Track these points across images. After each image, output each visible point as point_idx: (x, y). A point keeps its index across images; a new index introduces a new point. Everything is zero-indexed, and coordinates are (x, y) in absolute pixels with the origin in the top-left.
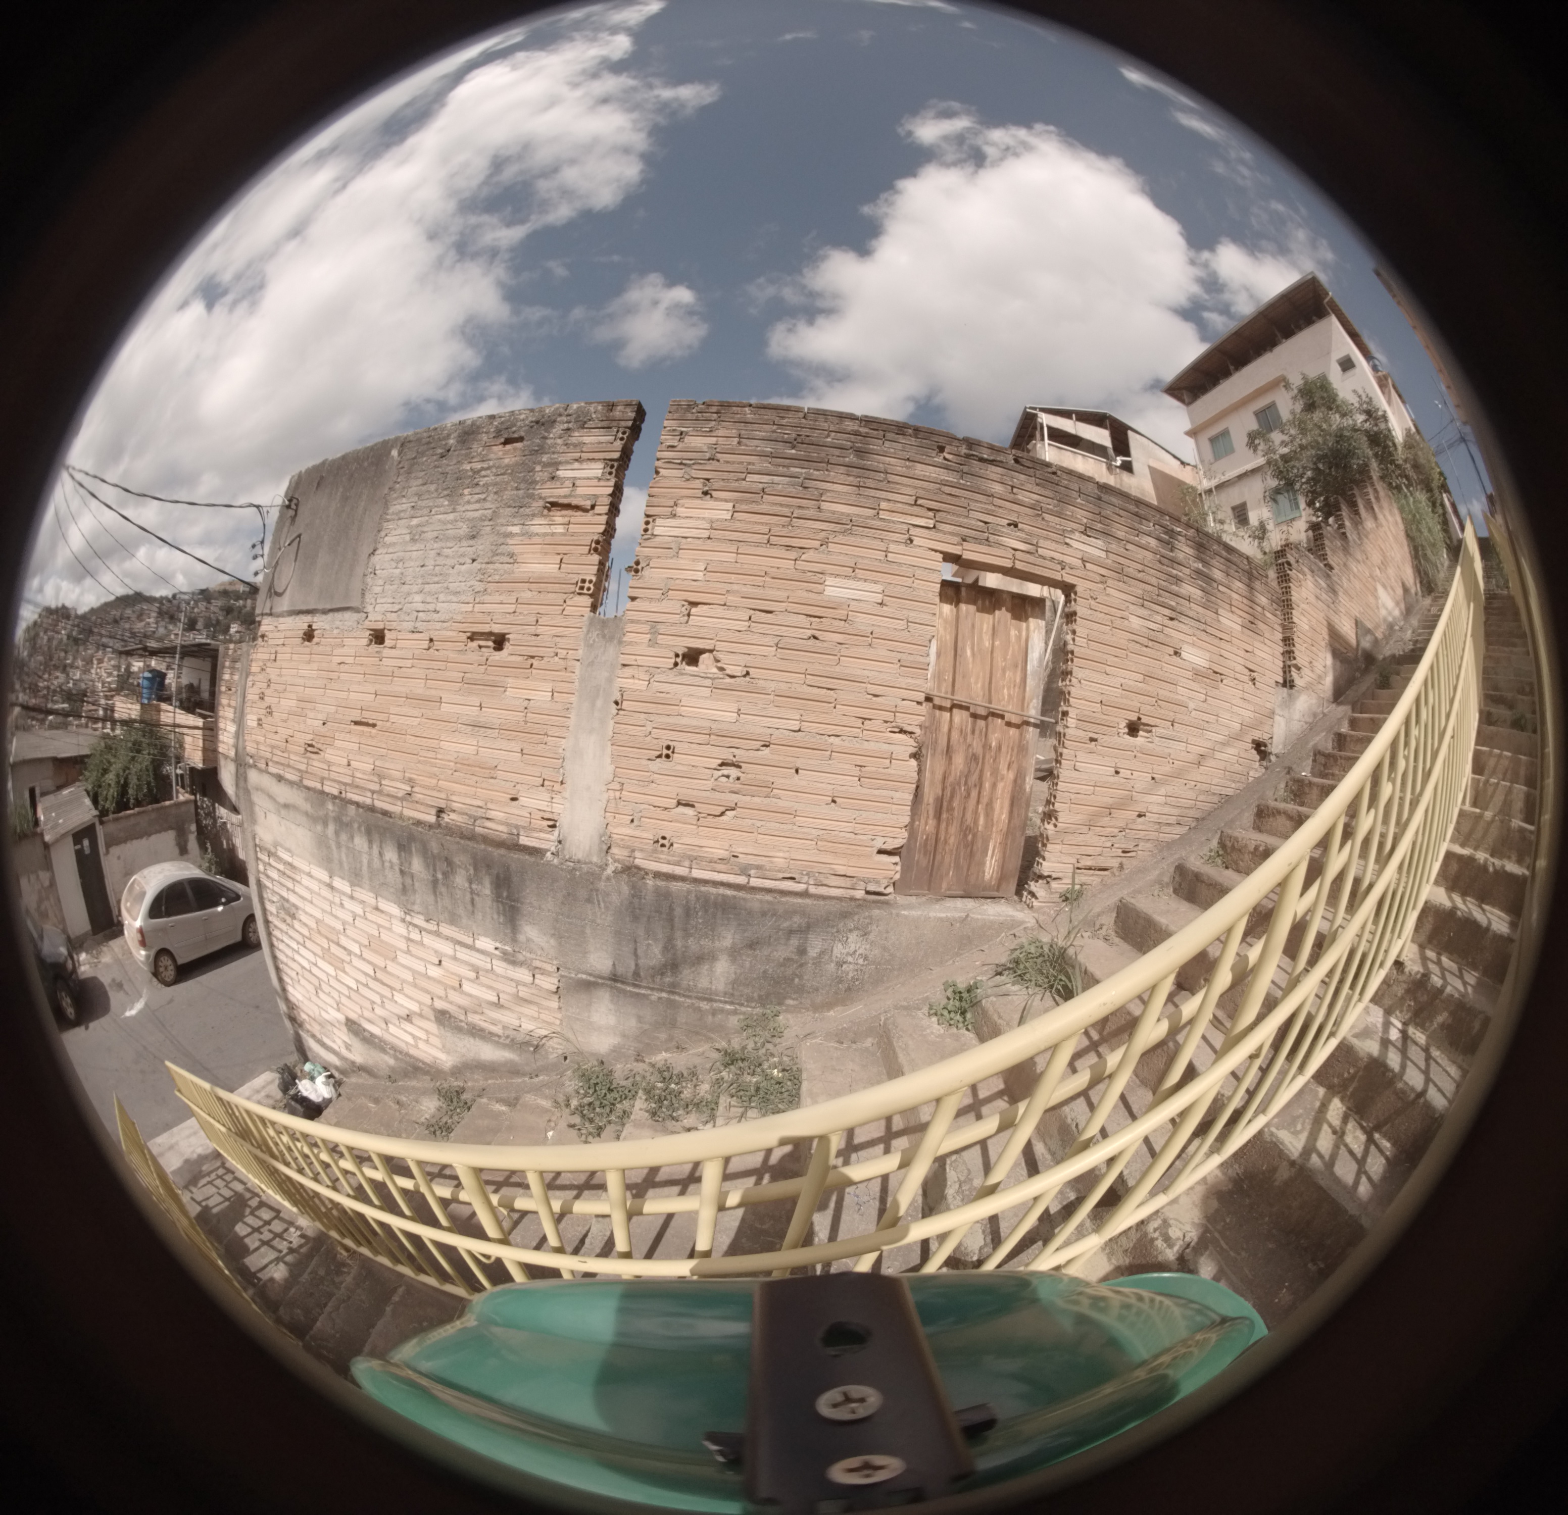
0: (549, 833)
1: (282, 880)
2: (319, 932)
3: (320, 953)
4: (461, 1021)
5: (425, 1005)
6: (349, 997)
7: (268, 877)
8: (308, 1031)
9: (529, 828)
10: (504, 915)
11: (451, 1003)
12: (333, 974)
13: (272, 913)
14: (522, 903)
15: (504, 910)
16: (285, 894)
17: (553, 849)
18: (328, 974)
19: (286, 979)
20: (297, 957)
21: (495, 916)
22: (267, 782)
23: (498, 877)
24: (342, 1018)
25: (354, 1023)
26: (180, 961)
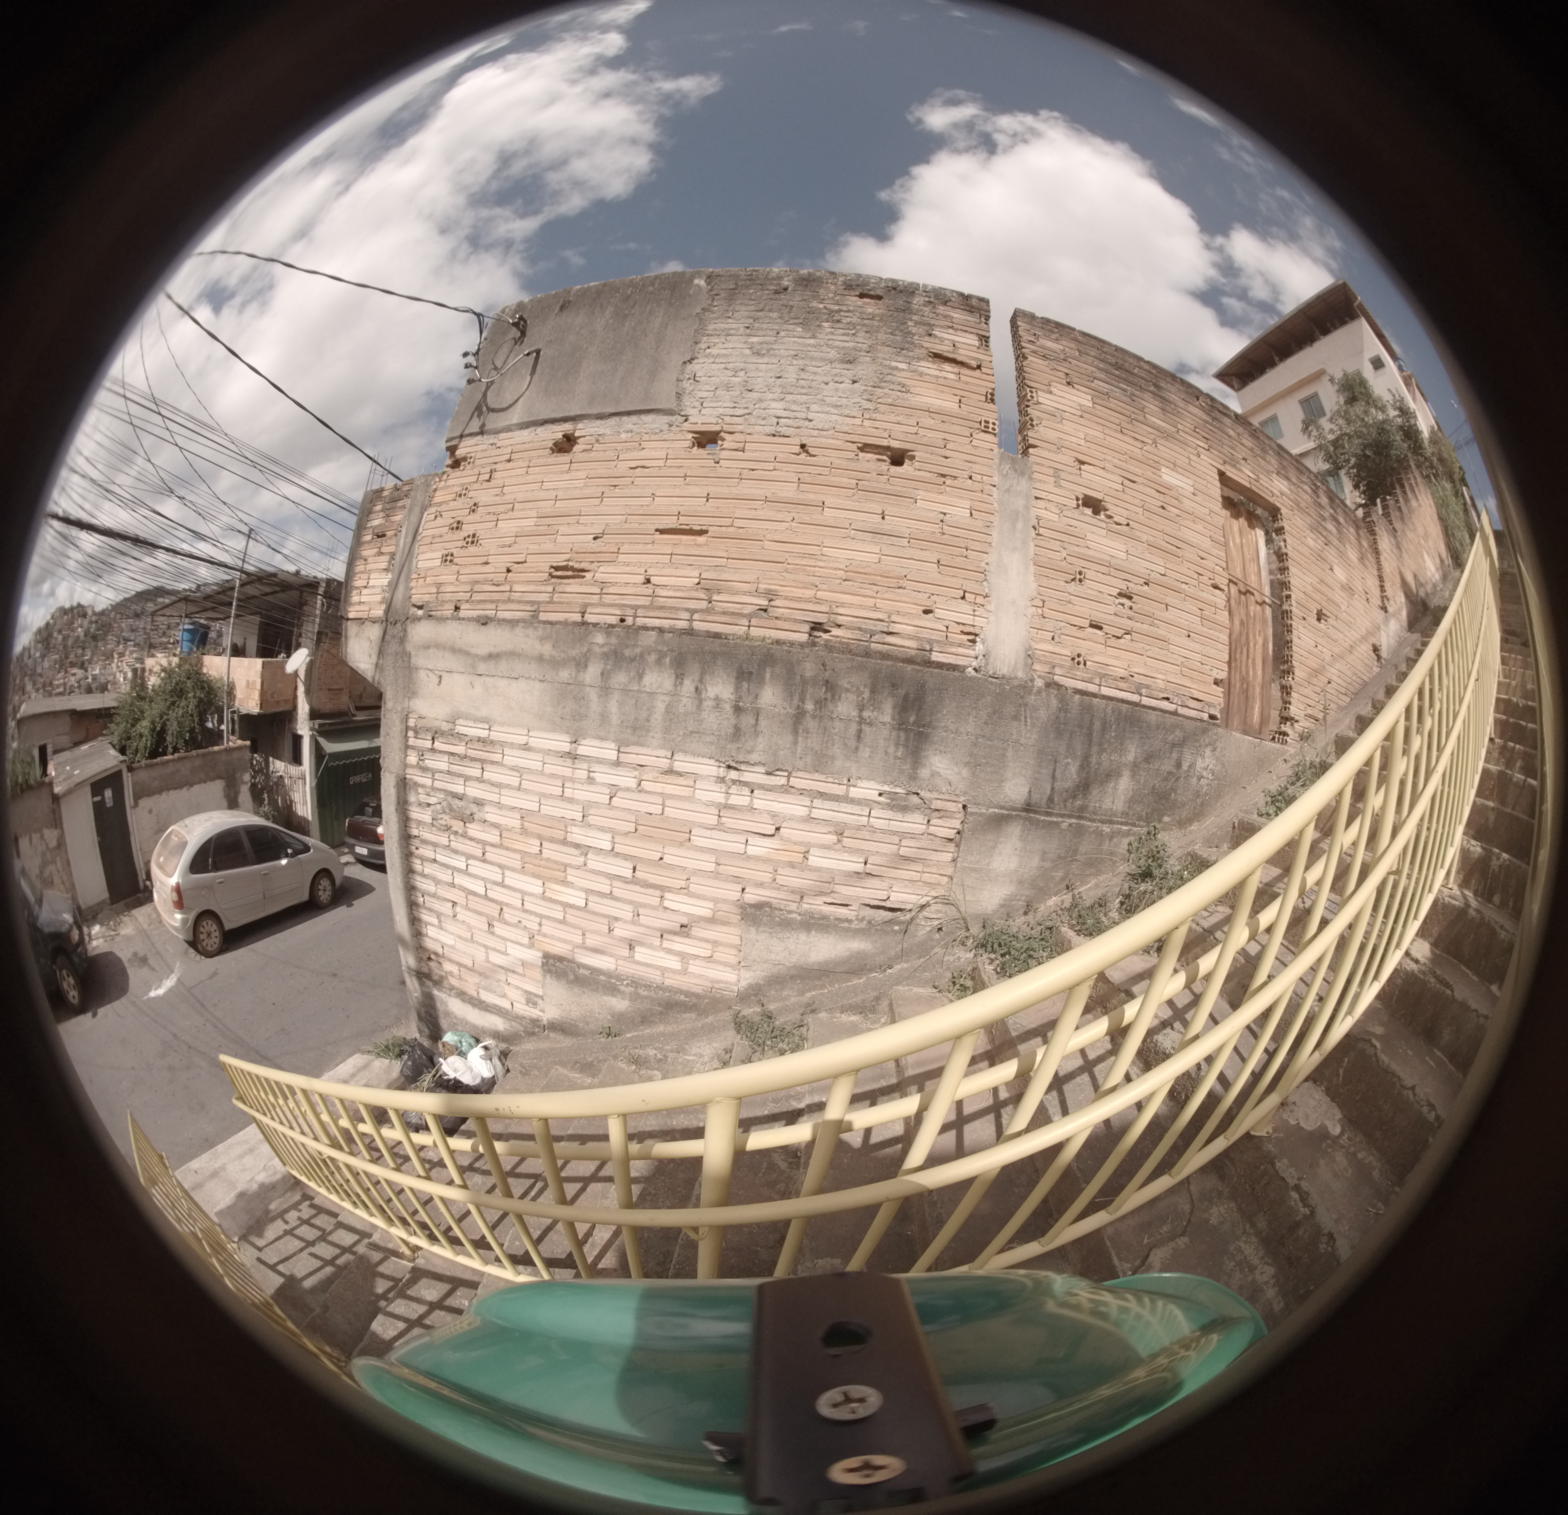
2: (524, 831)
3: (517, 864)
4: (791, 912)
5: (724, 901)
12: (538, 890)
21: (892, 750)
22: (451, 632)
23: (906, 697)
24: (536, 956)
26: (228, 926)
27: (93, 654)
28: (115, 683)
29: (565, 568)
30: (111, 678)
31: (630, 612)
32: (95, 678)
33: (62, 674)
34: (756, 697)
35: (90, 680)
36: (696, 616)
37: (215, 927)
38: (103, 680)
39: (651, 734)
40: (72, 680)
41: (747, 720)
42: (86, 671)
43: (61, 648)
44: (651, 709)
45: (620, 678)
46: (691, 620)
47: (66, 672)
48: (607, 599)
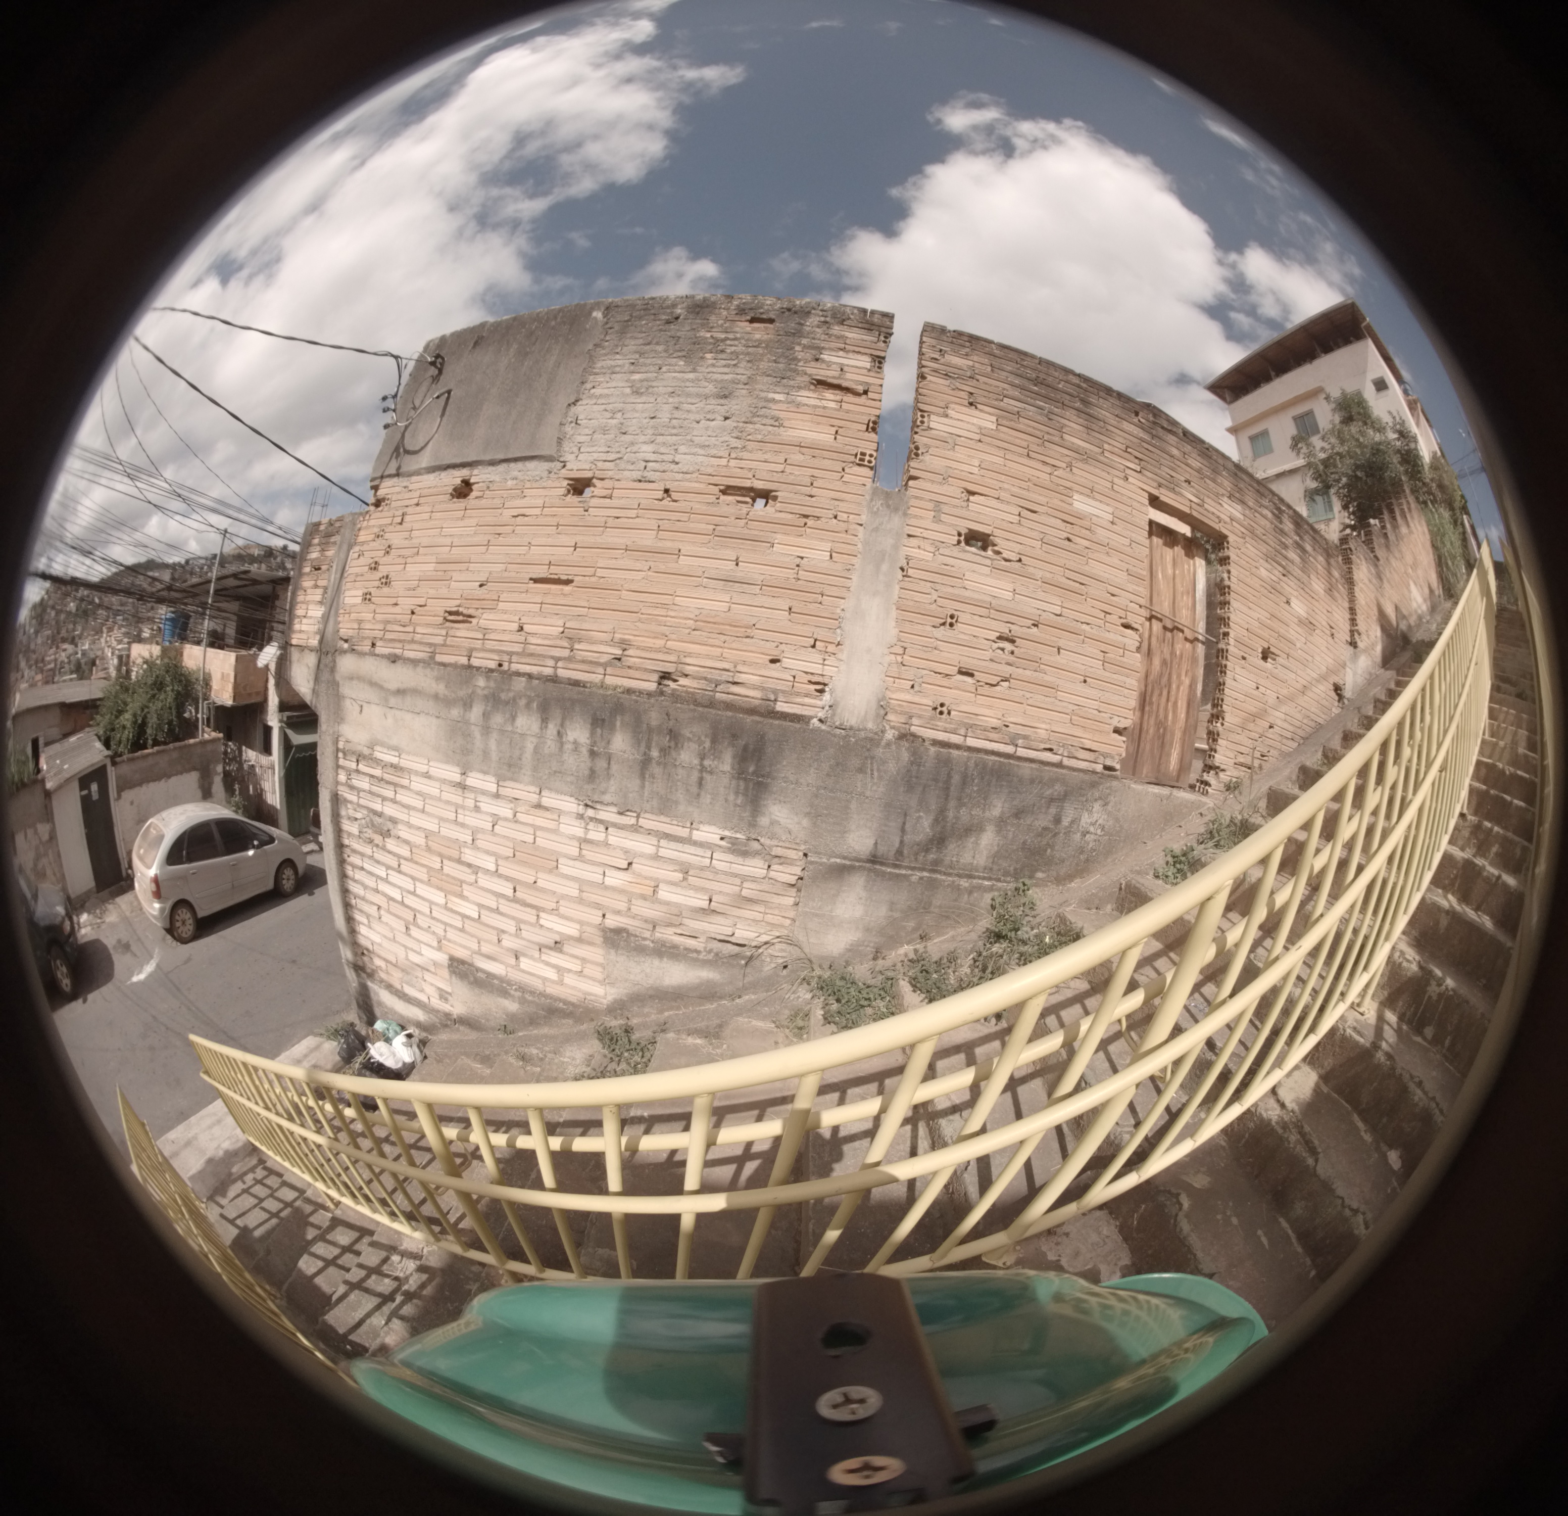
0: (816, 698)
1: (375, 789)
2: (429, 849)
3: (425, 877)
4: (645, 939)
5: (589, 924)
6: (462, 930)
7: (352, 788)
8: (382, 981)
9: (792, 693)
10: (745, 795)
11: (634, 917)
12: (442, 901)
13: (350, 834)
14: (773, 779)
15: (746, 789)
16: (378, 807)
17: (821, 715)
18: (431, 903)
19: (358, 917)
20: (382, 887)
21: (731, 797)
22: (368, 666)
23: (745, 748)
24: (442, 958)
25: (463, 962)
26: (201, 914)
27: (83, 629)
28: (103, 658)
29: (457, 613)
30: (99, 653)
31: (506, 658)
32: (84, 653)
33: (52, 651)
34: (609, 742)
35: (79, 656)
36: (560, 664)
37: (189, 915)
38: (92, 656)
39: (523, 771)
40: (63, 656)
41: (601, 764)
42: (76, 646)
43: (54, 623)
44: (522, 749)
45: (498, 719)
46: (555, 668)
47: (58, 647)
48: (489, 645)
